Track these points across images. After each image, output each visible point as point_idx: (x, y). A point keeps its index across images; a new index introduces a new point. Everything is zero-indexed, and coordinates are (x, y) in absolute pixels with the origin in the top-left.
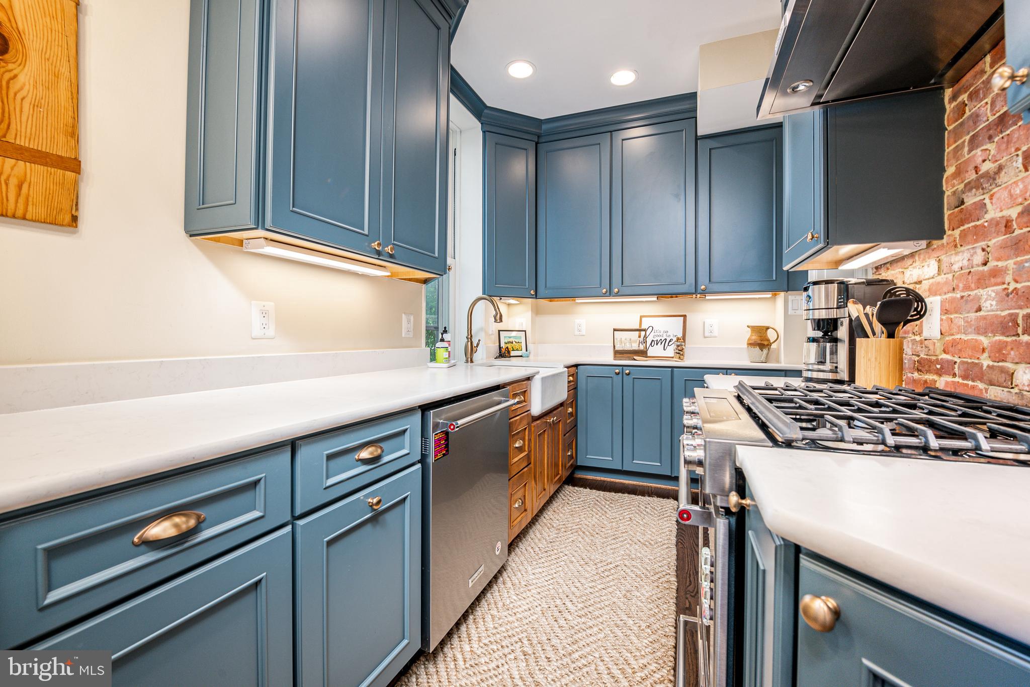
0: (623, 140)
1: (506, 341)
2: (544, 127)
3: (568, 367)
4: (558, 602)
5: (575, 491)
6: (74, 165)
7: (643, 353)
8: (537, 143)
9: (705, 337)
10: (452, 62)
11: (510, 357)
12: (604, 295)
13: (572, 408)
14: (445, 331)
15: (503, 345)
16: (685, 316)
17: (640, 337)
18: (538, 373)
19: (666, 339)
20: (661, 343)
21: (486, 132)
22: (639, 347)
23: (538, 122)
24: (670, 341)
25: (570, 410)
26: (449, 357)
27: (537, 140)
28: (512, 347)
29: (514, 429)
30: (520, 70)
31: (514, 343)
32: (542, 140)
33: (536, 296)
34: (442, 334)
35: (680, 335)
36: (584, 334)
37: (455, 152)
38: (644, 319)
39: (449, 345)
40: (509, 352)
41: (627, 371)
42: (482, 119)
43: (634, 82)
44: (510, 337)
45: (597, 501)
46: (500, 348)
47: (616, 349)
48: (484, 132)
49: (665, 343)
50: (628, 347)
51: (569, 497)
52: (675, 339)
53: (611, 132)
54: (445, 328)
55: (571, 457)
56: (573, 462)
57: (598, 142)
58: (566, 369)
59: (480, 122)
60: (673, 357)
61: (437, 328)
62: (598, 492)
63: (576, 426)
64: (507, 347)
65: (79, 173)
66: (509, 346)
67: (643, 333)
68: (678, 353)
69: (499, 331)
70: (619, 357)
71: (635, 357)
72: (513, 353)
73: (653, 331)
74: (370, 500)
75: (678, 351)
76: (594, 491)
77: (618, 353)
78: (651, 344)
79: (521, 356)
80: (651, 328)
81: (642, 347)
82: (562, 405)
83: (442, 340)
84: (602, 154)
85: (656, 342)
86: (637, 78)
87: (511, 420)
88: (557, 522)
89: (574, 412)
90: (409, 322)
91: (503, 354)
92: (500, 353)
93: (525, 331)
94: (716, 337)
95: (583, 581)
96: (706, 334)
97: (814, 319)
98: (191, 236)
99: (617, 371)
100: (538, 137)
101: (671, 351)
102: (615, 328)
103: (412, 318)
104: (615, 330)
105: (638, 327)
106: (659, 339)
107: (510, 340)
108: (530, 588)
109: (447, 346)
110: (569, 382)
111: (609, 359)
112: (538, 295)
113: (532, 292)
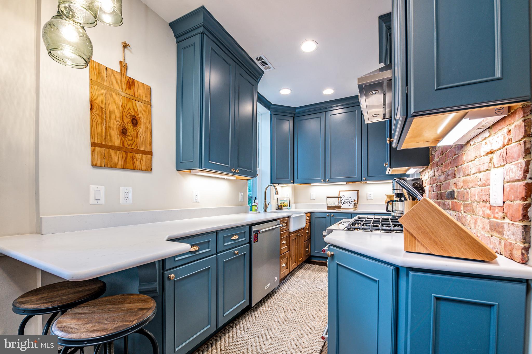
0: (330, 115)
1: (281, 202)
2: (297, 111)
3: (306, 213)
4: (298, 299)
5: (310, 266)
6: (151, 153)
7: (339, 207)
8: (294, 117)
9: (367, 200)
10: (258, 91)
11: (282, 209)
12: (323, 182)
13: (308, 230)
14: (256, 199)
15: (279, 204)
16: (358, 191)
17: (339, 200)
18: (292, 215)
19: (350, 201)
20: (348, 203)
21: (272, 115)
22: (338, 204)
23: (294, 109)
24: (352, 202)
25: (307, 231)
26: (257, 209)
27: (293, 116)
28: (284, 205)
29: (282, 236)
30: (285, 92)
31: (284, 203)
32: (296, 116)
33: (294, 183)
34: (255, 200)
35: (356, 199)
36: (315, 199)
37: (259, 123)
38: (340, 192)
39: (257, 204)
40: (282, 207)
41: (332, 215)
42: (270, 109)
43: (333, 93)
44: (282, 201)
45: (318, 269)
46: (278, 205)
47: (328, 205)
48: (271, 114)
49: (349, 202)
50: (333, 205)
51: (306, 268)
52: (353, 201)
53: (325, 112)
54: (256, 198)
55: (308, 251)
56: (309, 254)
57: (319, 116)
58: (305, 214)
59: (269, 110)
60: (352, 209)
61: (252, 197)
62: (319, 266)
63: (311, 238)
64: (281, 205)
65: (152, 155)
66: (282, 205)
67: (340, 198)
68: (355, 207)
69: (278, 198)
70: (329, 209)
71: (335, 209)
72: (283, 208)
73: (344, 198)
74: (235, 252)
75: (354, 206)
76: (318, 266)
77: (329, 207)
78: (343, 203)
79: (287, 209)
80: (343, 196)
81: (339, 205)
82: (303, 228)
83: (255, 202)
84: (321, 121)
85: (345, 202)
86: (335, 92)
87: (281, 233)
88: (301, 276)
89: (309, 232)
90: (242, 195)
91: (279, 208)
92: (278, 207)
93: (289, 198)
94: (372, 200)
95: (308, 293)
96: (368, 199)
97: (396, 193)
98: (177, 171)
99: (328, 215)
100: (294, 114)
101: (351, 206)
102: (327, 196)
103: (243, 194)
104: (327, 197)
105: (338, 196)
106: (347, 201)
107: (283, 202)
108: (288, 294)
109: (257, 205)
110: (307, 219)
111: (325, 210)
112: (294, 182)
113: (292, 181)
